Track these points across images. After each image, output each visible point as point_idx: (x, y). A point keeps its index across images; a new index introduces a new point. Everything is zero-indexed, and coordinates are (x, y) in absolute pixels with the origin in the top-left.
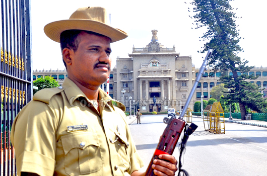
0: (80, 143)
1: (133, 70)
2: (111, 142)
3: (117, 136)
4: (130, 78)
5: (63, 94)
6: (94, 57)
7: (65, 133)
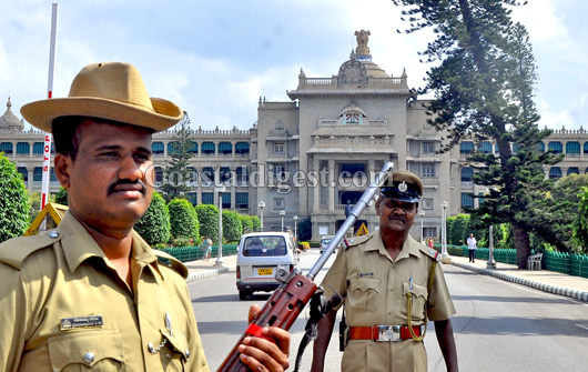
0: (84, 353)
1: (298, 133)
2: (150, 350)
3: (164, 337)
4: (291, 152)
5: (57, 247)
6: (108, 171)
7: (57, 331)
